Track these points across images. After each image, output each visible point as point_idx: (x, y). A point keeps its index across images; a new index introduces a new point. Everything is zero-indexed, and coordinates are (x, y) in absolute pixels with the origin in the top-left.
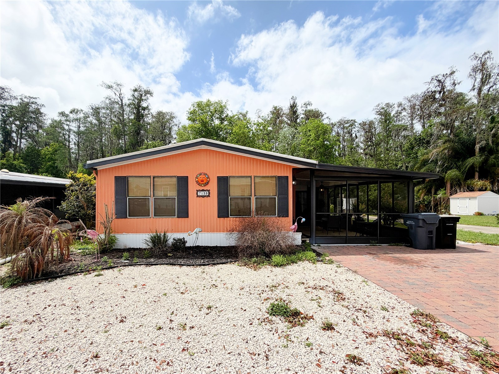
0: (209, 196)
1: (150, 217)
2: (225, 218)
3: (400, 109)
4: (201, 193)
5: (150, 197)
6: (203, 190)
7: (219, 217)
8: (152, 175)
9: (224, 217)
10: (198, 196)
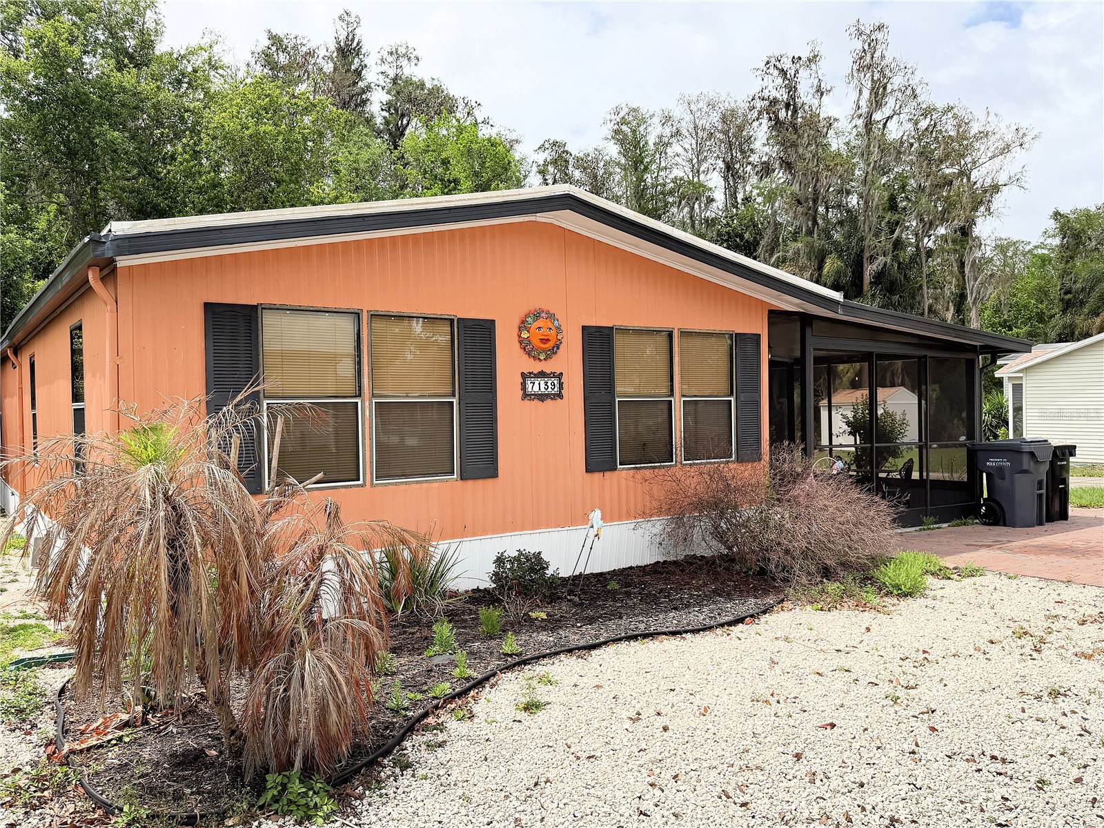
0: (559, 396)
1: (361, 482)
2: (608, 474)
3: (667, 131)
4: (537, 383)
5: (358, 400)
6: (542, 375)
7: (589, 470)
8: (367, 305)
9: (603, 471)
10: (526, 396)
